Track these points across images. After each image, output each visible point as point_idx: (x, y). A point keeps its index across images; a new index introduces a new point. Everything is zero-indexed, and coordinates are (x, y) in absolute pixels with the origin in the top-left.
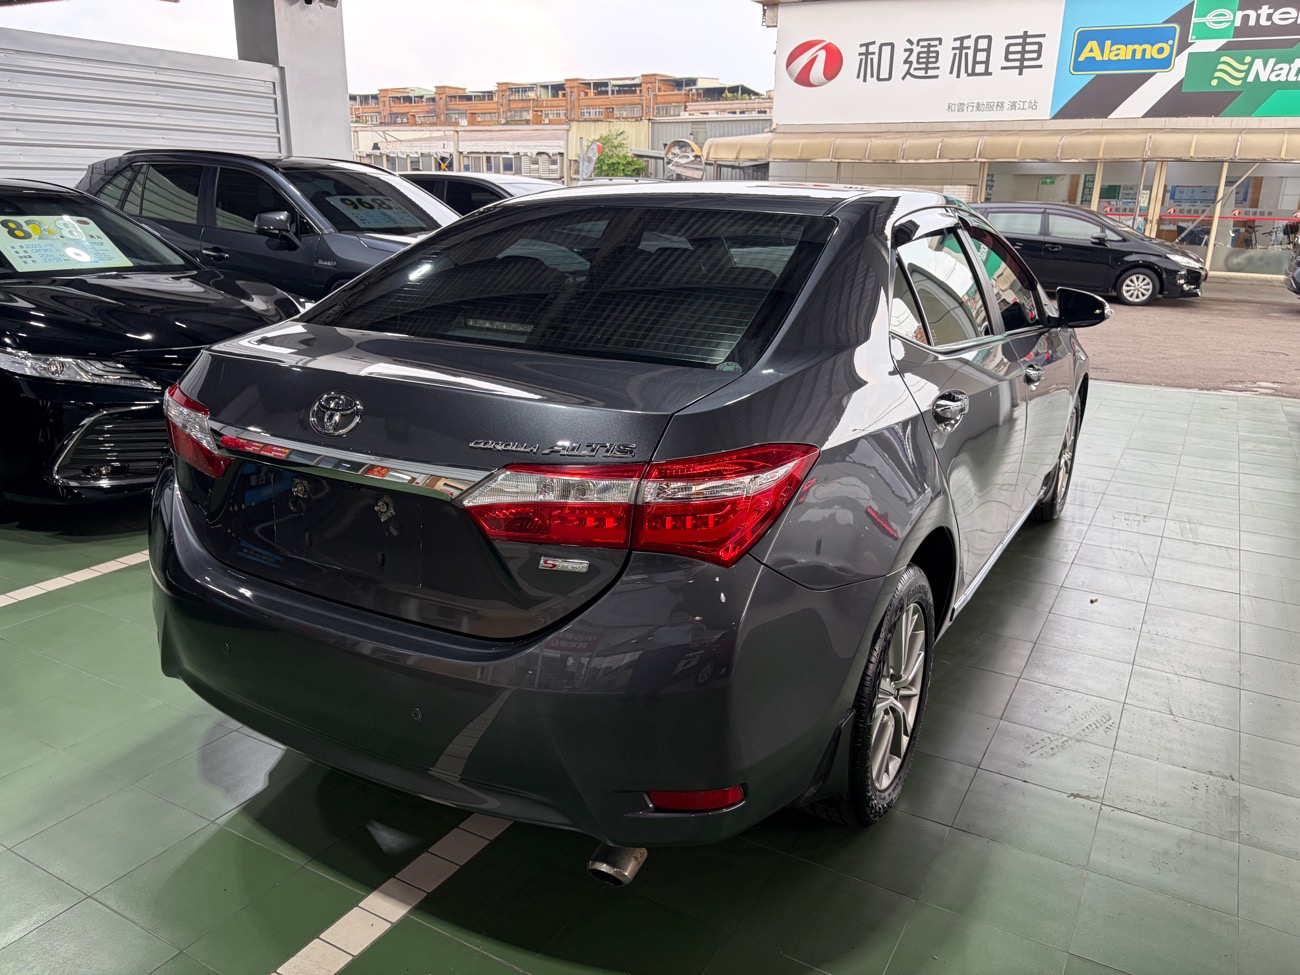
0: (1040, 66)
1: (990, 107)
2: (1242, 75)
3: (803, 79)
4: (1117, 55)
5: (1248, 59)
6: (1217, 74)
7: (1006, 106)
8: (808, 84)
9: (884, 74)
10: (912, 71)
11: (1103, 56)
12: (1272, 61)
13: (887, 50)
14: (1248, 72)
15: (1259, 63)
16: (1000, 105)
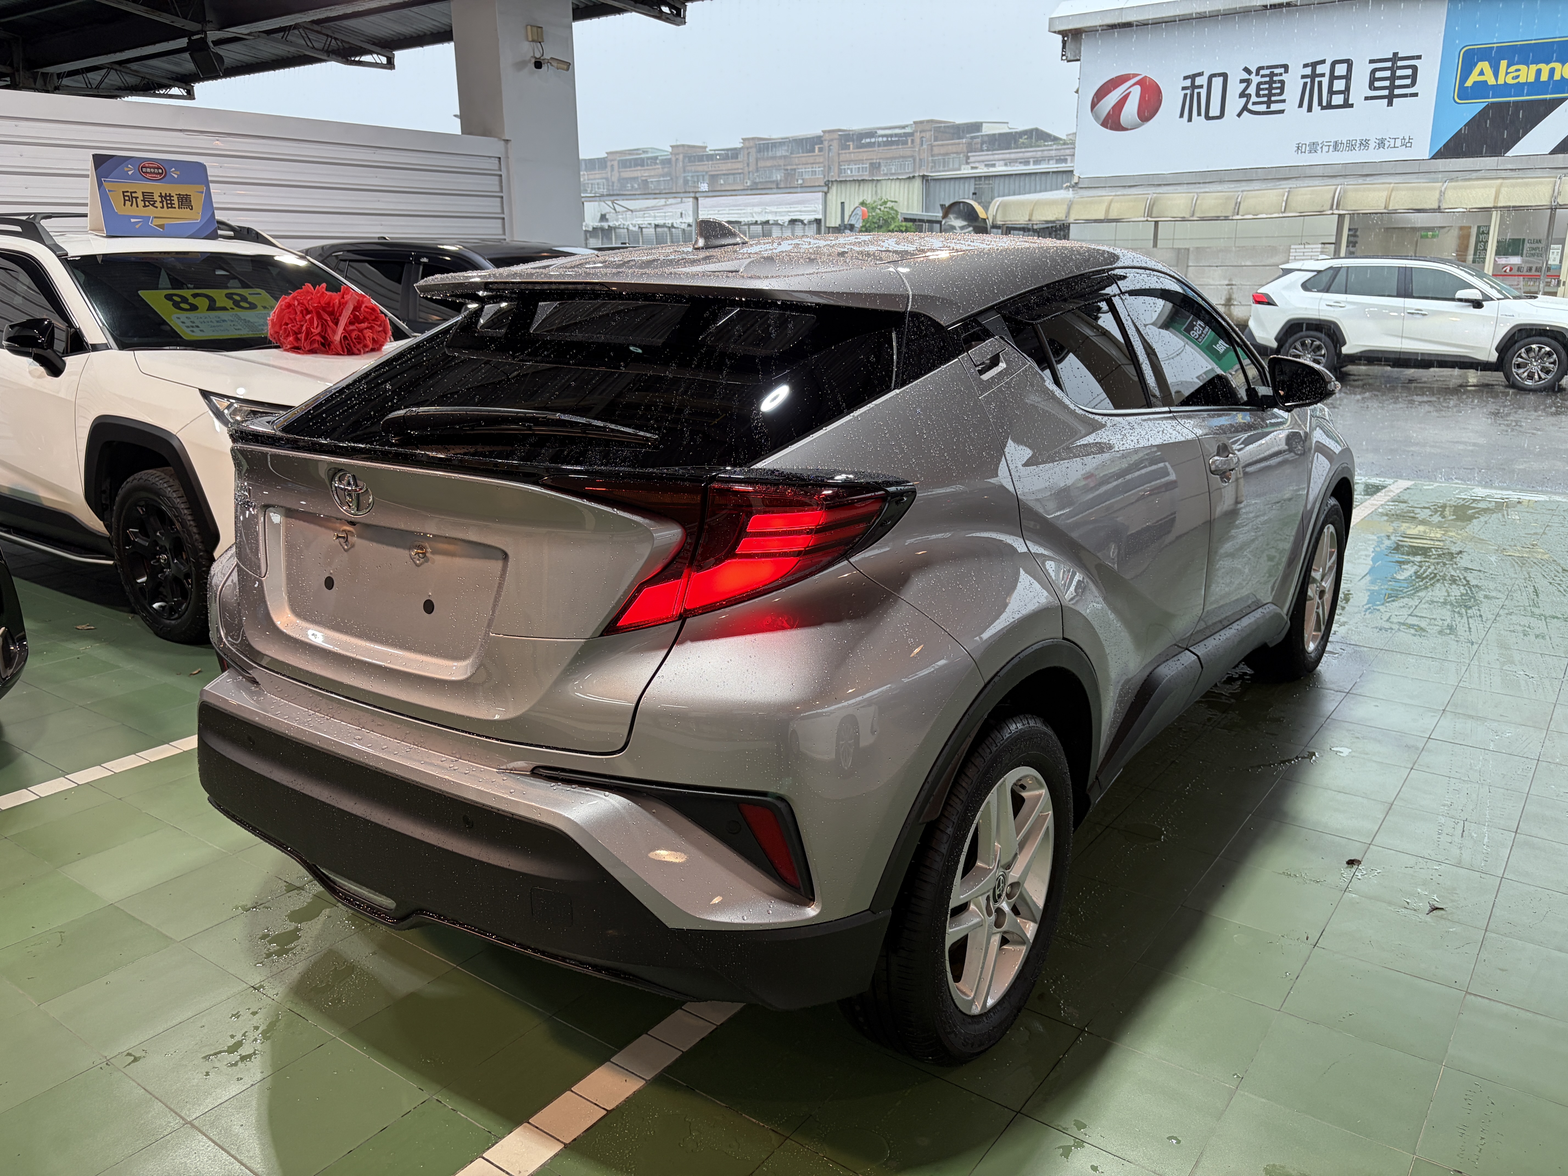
0: (1416, 95)
1: (1351, 146)
3: (1113, 121)
4: (1518, 77)
7: (1372, 144)
8: (1118, 127)
9: (1215, 111)
10: (1250, 106)
11: (1496, 75)
13: (1218, 82)
16: (1365, 144)
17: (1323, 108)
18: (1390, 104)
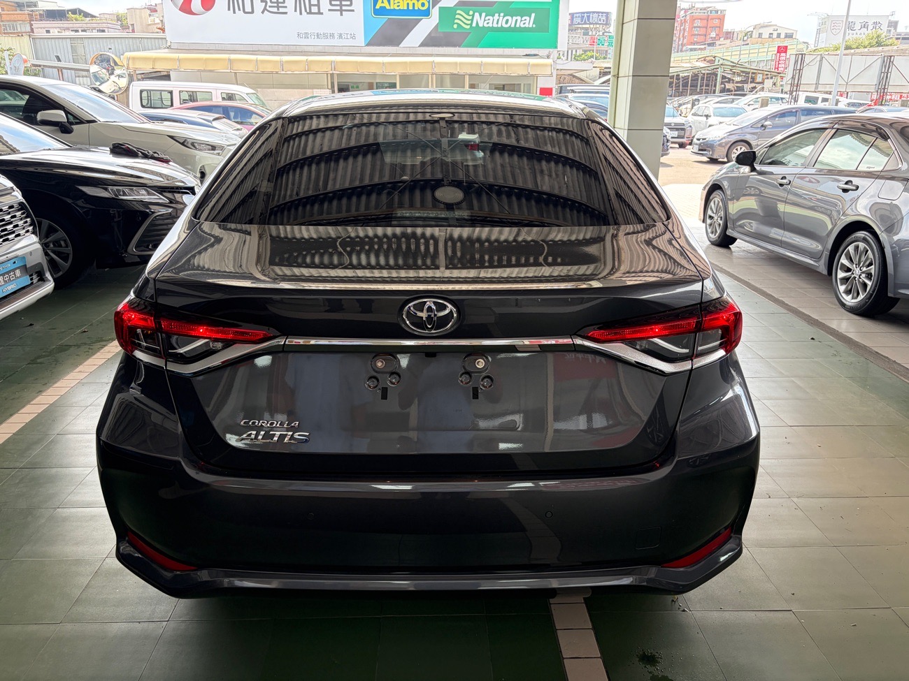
0: (353, 11)
1: (326, 36)
2: (469, 22)
3: (186, 8)
4: (398, 6)
5: (471, 13)
6: (456, 21)
7: (336, 37)
8: (191, 13)
9: (248, 9)
10: (268, 8)
11: (390, 4)
12: (484, 14)
14: (472, 20)
15: (477, 15)
16: (332, 36)
17: (308, 13)
18: (341, 15)
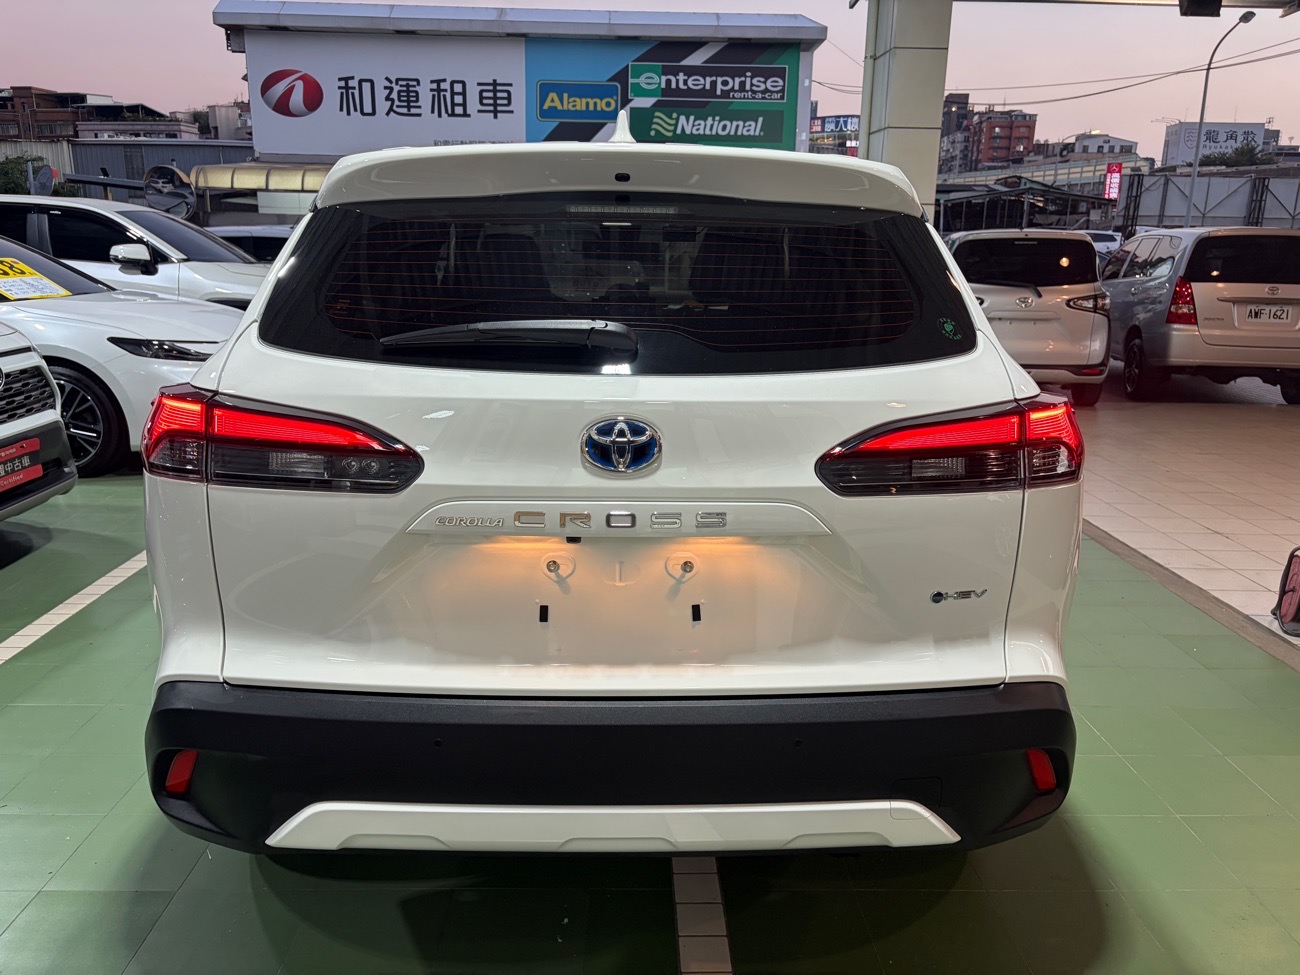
0: (512, 112)
2: (672, 128)
3: (282, 107)
4: (574, 106)
5: (675, 115)
6: (654, 126)
8: (288, 113)
9: (368, 108)
10: (395, 108)
11: (563, 106)
12: (692, 118)
13: (366, 87)
14: (676, 125)
15: (683, 119)
18: (496, 117)
